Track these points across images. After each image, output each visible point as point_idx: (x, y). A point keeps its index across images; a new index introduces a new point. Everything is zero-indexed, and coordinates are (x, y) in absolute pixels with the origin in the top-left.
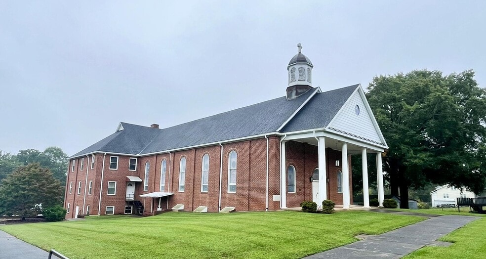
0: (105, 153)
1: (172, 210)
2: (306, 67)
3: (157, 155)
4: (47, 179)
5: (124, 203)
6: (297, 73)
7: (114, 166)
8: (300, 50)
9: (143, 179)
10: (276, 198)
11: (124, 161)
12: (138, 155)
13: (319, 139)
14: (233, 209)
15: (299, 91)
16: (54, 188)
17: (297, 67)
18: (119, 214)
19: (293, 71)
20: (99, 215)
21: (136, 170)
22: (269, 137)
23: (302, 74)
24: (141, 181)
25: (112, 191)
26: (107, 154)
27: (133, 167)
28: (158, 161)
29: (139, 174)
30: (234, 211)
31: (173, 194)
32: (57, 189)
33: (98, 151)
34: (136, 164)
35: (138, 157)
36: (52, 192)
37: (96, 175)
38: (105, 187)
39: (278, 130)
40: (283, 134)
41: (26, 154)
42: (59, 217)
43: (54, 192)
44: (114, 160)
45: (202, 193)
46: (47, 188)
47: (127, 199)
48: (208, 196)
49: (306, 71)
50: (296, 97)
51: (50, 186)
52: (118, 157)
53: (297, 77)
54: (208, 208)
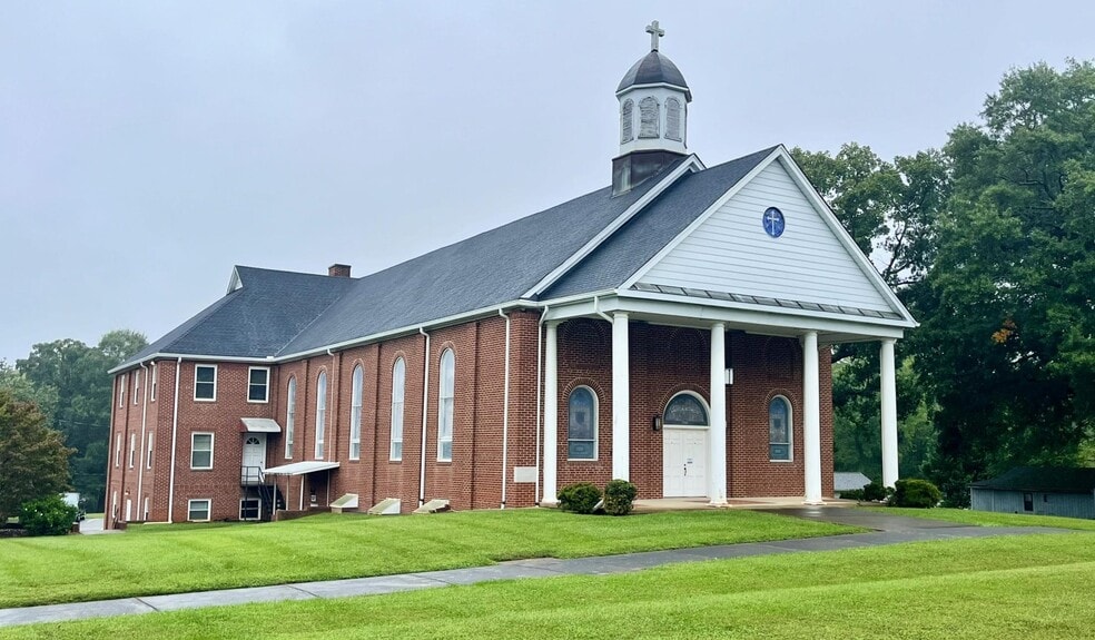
0: (180, 357)
1: (329, 510)
2: (662, 96)
3: (309, 359)
4: (25, 431)
5: (238, 491)
6: (636, 115)
7: (205, 390)
8: (655, 43)
9: (283, 425)
10: (523, 474)
11: (233, 375)
12: (270, 359)
13: (612, 316)
14: (443, 503)
15: (640, 170)
16: (44, 452)
17: (637, 97)
18: (224, 519)
19: (627, 110)
20: (170, 522)
21: (267, 401)
22: (510, 311)
23: (648, 118)
24: (277, 429)
25: (201, 458)
26: (184, 360)
27: (257, 392)
28: (310, 377)
29: (275, 412)
30: (447, 509)
31: (337, 465)
32: (54, 453)
33: (161, 351)
34: (268, 385)
35: (273, 365)
36: (39, 463)
37: (159, 418)
38: (183, 450)
39: (529, 294)
40: (541, 304)
41: (51, 353)
42: (56, 524)
43: (43, 462)
44: (206, 374)
45: (391, 463)
46: (27, 454)
47: (244, 479)
48: (401, 469)
49: (662, 107)
50: (629, 187)
51: (35, 448)
52: (216, 367)
53: (637, 128)
54: (402, 504)
